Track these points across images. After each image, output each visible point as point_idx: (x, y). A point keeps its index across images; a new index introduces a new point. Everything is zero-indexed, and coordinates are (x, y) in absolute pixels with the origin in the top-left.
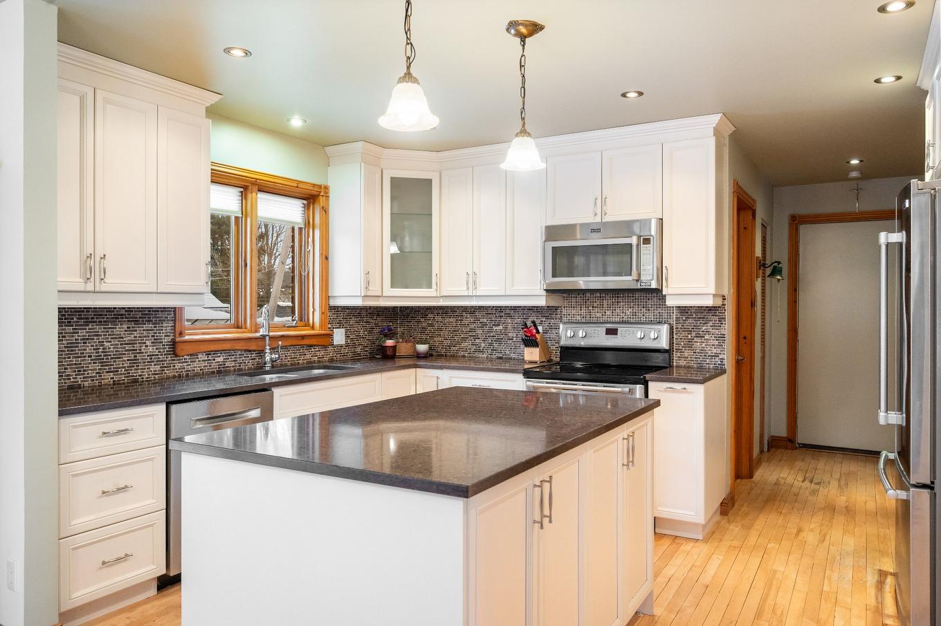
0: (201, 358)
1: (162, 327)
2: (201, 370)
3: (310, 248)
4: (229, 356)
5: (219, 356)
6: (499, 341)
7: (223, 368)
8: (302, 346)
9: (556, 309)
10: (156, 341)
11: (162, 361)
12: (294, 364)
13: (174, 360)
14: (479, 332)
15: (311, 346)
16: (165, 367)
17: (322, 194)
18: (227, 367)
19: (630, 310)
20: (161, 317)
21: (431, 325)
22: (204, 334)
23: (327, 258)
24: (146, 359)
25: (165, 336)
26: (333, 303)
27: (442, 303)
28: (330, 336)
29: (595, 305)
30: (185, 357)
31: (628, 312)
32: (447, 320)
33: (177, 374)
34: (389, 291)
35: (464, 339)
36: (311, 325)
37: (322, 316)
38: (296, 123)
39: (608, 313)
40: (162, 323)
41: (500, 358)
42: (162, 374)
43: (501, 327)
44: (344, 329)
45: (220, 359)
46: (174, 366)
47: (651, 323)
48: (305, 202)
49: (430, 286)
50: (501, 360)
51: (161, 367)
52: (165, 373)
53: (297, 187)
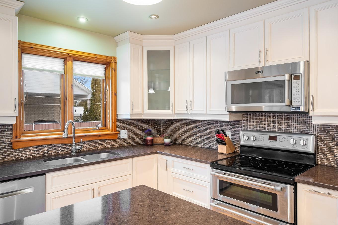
0: (31, 149)
1: (4, 134)
2: (31, 156)
3: (108, 89)
4: (51, 147)
5: (45, 148)
6: (208, 138)
7: (47, 154)
8: (100, 140)
9: (239, 122)
11: (3, 152)
12: (95, 150)
13: (13, 151)
14: (198, 132)
15: (105, 140)
16: (6, 155)
17: (112, 61)
18: (49, 153)
19: (286, 124)
20: (3, 129)
21: (175, 128)
22: (37, 136)
23: (116, 94)
25: (6, 138)
26: (120, 117)
27: (176, 117)
28: (119, 134)
29: (263, 120)
30: (20, 149)
31: (285, 126)
32: (183, 125)
33: (14, 159)
34: (147, 111)
35: (190, 136)
36: (108, 129)
37: (113, 124)
38: (82, 20)
39: (271, 125)
40: (4, 132)
41: (208, 148)
42: (4, 159)
43: (208, 131)
44: (127, 130)
45: (45, 149)
46: (13, 155)
47: (301, 133)
48: (105, 66)
49: (169, 109)
50: (209, 149)
51: (3, 156)
52: (6, 159)
53: (96, 57)
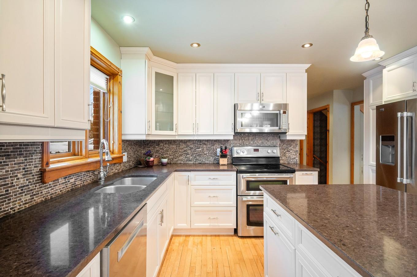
0: (61, 182)
1: (32, 159)
2: (61, 191)
4: (78, 176)
5: (72, 178)
6: (199, 155)
7: (74, 186)
8: (112, 164)
9: (228, 141)
10: (27, 173)
11: (31, 190)
13: (41, 187)
14: (189, 151)
16: (35, 195)
17: (119, 74)
18: (76, 185)
20: (31, 151)
22: (59, 162)
23: (121, 112)
24: (18, 191)
25: (35, 167)
26: (124, 138)
28: (122, 157)
29: (246, 139)
30: (50, 183)
31: (260, 142)
32: (171, 146)
33: (43, 199)
34: (154, 132)
35: (181, 155)
36: (112, 151)
37: (119, 145)
38: (128, 20)
39: (251, 142)
40: (32, 156)
41: (200, 163)
42: (32, 201)
43: (200, 149)
44: (126, 153)
46: (42, 193)
47: (269, 146)
48: (108, 77)
49: (172, 129)
50: (201, 164)
51: (31, 196)
52: (35, 200)
